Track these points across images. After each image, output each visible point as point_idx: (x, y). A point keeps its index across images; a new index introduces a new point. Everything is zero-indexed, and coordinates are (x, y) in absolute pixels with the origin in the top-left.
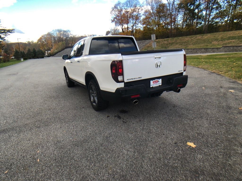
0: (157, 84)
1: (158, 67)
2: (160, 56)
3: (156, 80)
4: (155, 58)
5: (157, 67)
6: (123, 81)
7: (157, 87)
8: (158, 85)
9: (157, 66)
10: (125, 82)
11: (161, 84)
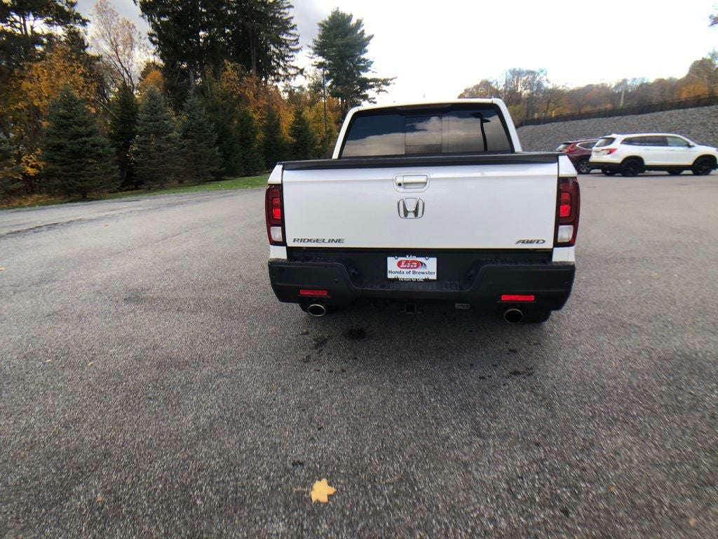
0: (414, 273)
1: (411, 215)
2: (423, 179)
3: (408, 258)
4: (400, 185)
5: (406, 215)
6: (283, 243)
7: (417, 281)
8: (421, 277)
9: (406, 213)
10: (288, 245)
11: (434, 277)
